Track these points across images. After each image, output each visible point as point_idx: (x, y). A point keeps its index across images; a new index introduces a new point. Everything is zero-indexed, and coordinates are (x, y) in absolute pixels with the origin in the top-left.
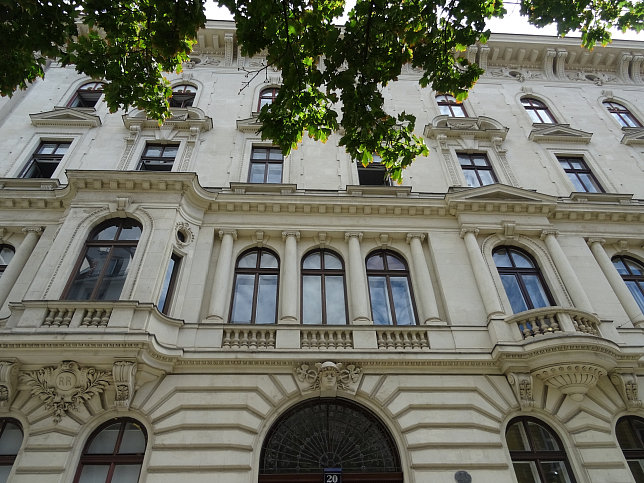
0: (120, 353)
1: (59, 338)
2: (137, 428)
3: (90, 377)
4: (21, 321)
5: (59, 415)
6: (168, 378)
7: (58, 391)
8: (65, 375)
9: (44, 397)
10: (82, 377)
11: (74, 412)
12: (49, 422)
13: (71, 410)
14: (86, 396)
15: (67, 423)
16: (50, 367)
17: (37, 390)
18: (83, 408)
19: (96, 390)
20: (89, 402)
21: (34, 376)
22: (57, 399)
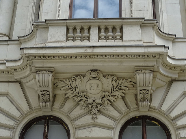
0: (140, 63)
1: (89, 51)
2: (157, 125)
3: (114, 83)
4: (49, 37)
5: (94, 114)
6: (175, 84)
7: (89, 94)
8: (94, 82)
9: (77, 99)
10: (108, 84)
11: (105, 112)
12: (88, 119)
13: (102, 110)
14: (112, 99)
15: (102, 119)
16: (79, 75)
17: (70, 94)
18: (111, 108)
19: (118, 93)
20: (115, 104)
21: (68, 82)
22: (90, 101)
